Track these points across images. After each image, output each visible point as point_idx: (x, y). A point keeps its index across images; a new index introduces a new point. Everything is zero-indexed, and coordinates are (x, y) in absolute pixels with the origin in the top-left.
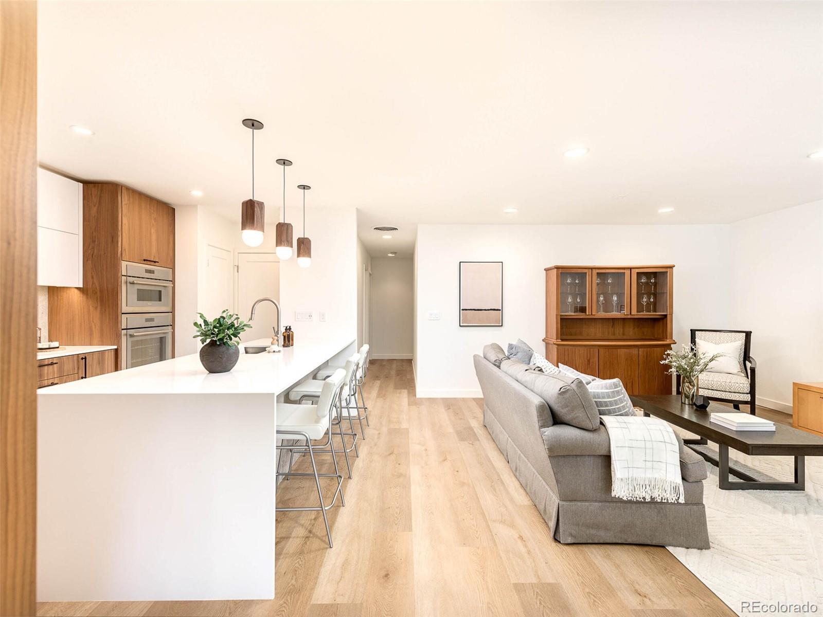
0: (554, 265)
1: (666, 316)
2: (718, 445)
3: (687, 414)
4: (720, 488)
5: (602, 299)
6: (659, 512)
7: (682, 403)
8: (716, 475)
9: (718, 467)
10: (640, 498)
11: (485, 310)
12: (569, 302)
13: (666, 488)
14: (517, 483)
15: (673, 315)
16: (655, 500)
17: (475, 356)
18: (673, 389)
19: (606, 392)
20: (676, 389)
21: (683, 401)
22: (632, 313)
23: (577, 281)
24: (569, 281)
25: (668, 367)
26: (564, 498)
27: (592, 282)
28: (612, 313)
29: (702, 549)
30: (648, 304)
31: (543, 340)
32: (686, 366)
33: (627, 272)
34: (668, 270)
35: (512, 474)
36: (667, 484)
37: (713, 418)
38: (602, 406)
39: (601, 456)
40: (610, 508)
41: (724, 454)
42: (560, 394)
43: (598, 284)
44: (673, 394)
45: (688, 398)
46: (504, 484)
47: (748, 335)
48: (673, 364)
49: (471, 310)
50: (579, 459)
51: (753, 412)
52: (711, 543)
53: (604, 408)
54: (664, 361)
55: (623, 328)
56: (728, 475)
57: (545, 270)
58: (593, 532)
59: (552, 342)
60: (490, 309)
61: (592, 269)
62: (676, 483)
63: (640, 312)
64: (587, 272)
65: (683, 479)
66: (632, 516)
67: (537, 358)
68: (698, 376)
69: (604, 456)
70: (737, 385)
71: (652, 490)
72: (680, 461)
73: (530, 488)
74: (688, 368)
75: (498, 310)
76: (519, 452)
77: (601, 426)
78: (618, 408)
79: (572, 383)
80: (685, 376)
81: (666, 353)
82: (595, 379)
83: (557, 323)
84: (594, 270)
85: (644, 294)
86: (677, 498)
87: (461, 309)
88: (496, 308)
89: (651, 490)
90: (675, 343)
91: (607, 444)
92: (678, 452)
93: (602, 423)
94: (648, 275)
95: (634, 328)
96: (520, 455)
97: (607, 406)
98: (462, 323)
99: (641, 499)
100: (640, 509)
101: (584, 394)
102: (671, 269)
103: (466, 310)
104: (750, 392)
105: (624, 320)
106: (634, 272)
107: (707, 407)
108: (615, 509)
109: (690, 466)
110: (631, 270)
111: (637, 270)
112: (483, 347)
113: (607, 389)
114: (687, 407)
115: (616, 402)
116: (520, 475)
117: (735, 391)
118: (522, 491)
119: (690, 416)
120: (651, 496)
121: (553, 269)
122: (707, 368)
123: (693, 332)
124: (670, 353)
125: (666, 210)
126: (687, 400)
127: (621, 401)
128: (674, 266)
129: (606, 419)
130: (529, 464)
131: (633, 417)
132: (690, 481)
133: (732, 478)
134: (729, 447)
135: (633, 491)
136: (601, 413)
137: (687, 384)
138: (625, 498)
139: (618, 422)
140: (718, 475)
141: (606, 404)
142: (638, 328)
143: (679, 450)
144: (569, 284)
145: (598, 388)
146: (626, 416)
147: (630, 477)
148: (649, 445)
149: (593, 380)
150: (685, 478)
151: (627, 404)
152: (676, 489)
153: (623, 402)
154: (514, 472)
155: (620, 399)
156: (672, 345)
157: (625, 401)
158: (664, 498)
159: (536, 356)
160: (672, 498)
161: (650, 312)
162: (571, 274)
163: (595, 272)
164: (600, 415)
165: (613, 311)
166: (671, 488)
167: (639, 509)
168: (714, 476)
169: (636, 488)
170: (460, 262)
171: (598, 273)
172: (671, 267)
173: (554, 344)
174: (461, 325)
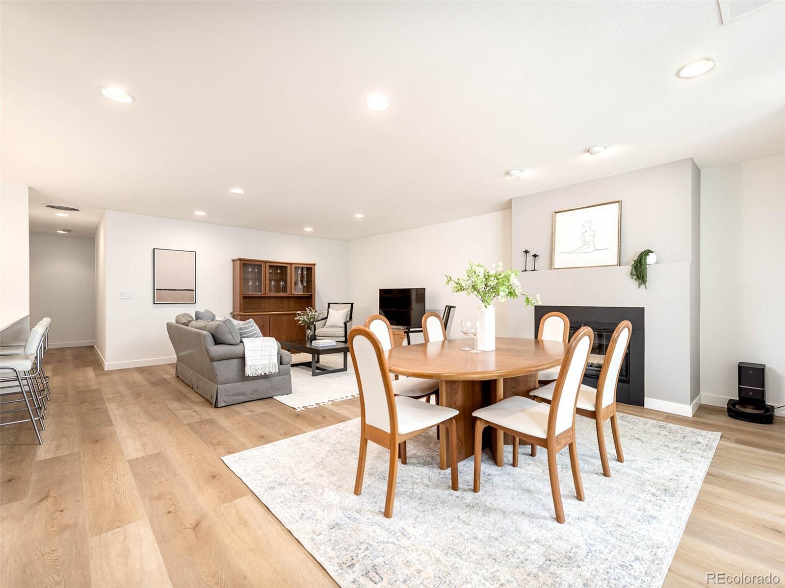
0: (238, 258)
1: (312, 295)
2: (313, 355)
4: (312, 376)
5: (273, 283)
6: (269, 379)
9: (311, 368)
10: (259, 374)
11: (179, 290)
12: (251, 285)
13: (271, 367)
14: (197, 395)
15: (316, 294)
17: (168, 323)
19: (245, 327)
22: (292, 293)
23: (255, 270)
24: (250, 270)
26: (220, 383)
27: (266, 272)
29: (288, 394)
31: (231, 314)
33: (289, 266)
34: (313, 266)
35: (195, 393)
36: (271, 364)
37: (313, 343)
39: (240, 357)
40: (245, 382)
41: (314, 359)
42: (217, 328)
43: (270, 273)
47: (352, 304)
49: (165, 290)
50: (228, 361)
53: (244, 335)
54: (297, 318)
55: (288, 303)
56: (316, 370)
57: (232, 260)
58: (237, 397)
59: (236, 314)
60: (184, 289)
61: (266, 262)
62: (275, 363)
63: (297, 292)
64: (262, 264)
66: (256, 386)
69: (242, 357)
70: (339, 332)
71: (266, 370)
72: (280, 355)
73: (205, 392)
75: (191, 290)
76: (199, 375)
77: (241, 343)
78: (252, 335)
79: (225, 321)
80: (308, 326)
83: (241, 299)
84: (267, 263)
86: (275, 370)
87: (155, 289)
88: (190, 289)
92: (277, 350)
93: (242, 341)
96: (199, 377)
97: (246, 334)
98: (157, 301)
101: (232, 328)
103: (160, 290)
104: (345, 335)
105: (287, 297)
106: (293, 266)
107: (315, 340)
108: (247, 382)
109: (284, 357)
110: (291, 265)
111: (295, 265)
113: (246, 325)
114: (307, 342)
115: (252, 332)
116: (200, 389)
117: (338, 336)
118: (200, 397)
120: (265, 373)
121: (238, 260)
123: (329, 304)
125: (308, 229)
128: (316, 264)
129: (244, 339)
130: (204, 378)
131: (259, 338)
132: (284, 364)
135: (256, 372)
137: (308, 330)
138: (252, 376)
139: (251, 341)
142: (297, 303)
144: (250, 272)
146: (256, 338)
147: (254, 365)
148: (263, 348)
150: (282, 363)
151: (257, 332)
152: (274, 367)
153: (255, 332)
154: (196, 390)
155: (254, 330)
158: (270, 373)
160: (273, 371)
161: (304, 292)
162: (251, 265)
163: (268, 265)
164: (241, 338)
165: (280, 292)
169: (257, 370)
170: (154, 249)
171: (270, 266)
172: (314, 265)
173: (238, 315)
174: (155, 302)
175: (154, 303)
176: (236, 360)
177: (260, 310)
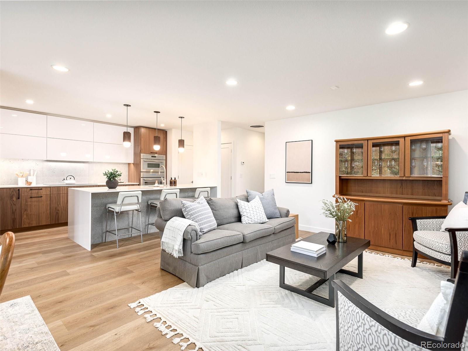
11: (301, 172)
49: (292, 172)
60: (303, 172)
64: (363, 143)
103: (289, 172)
106: (408, 140)
111: (409, 137)
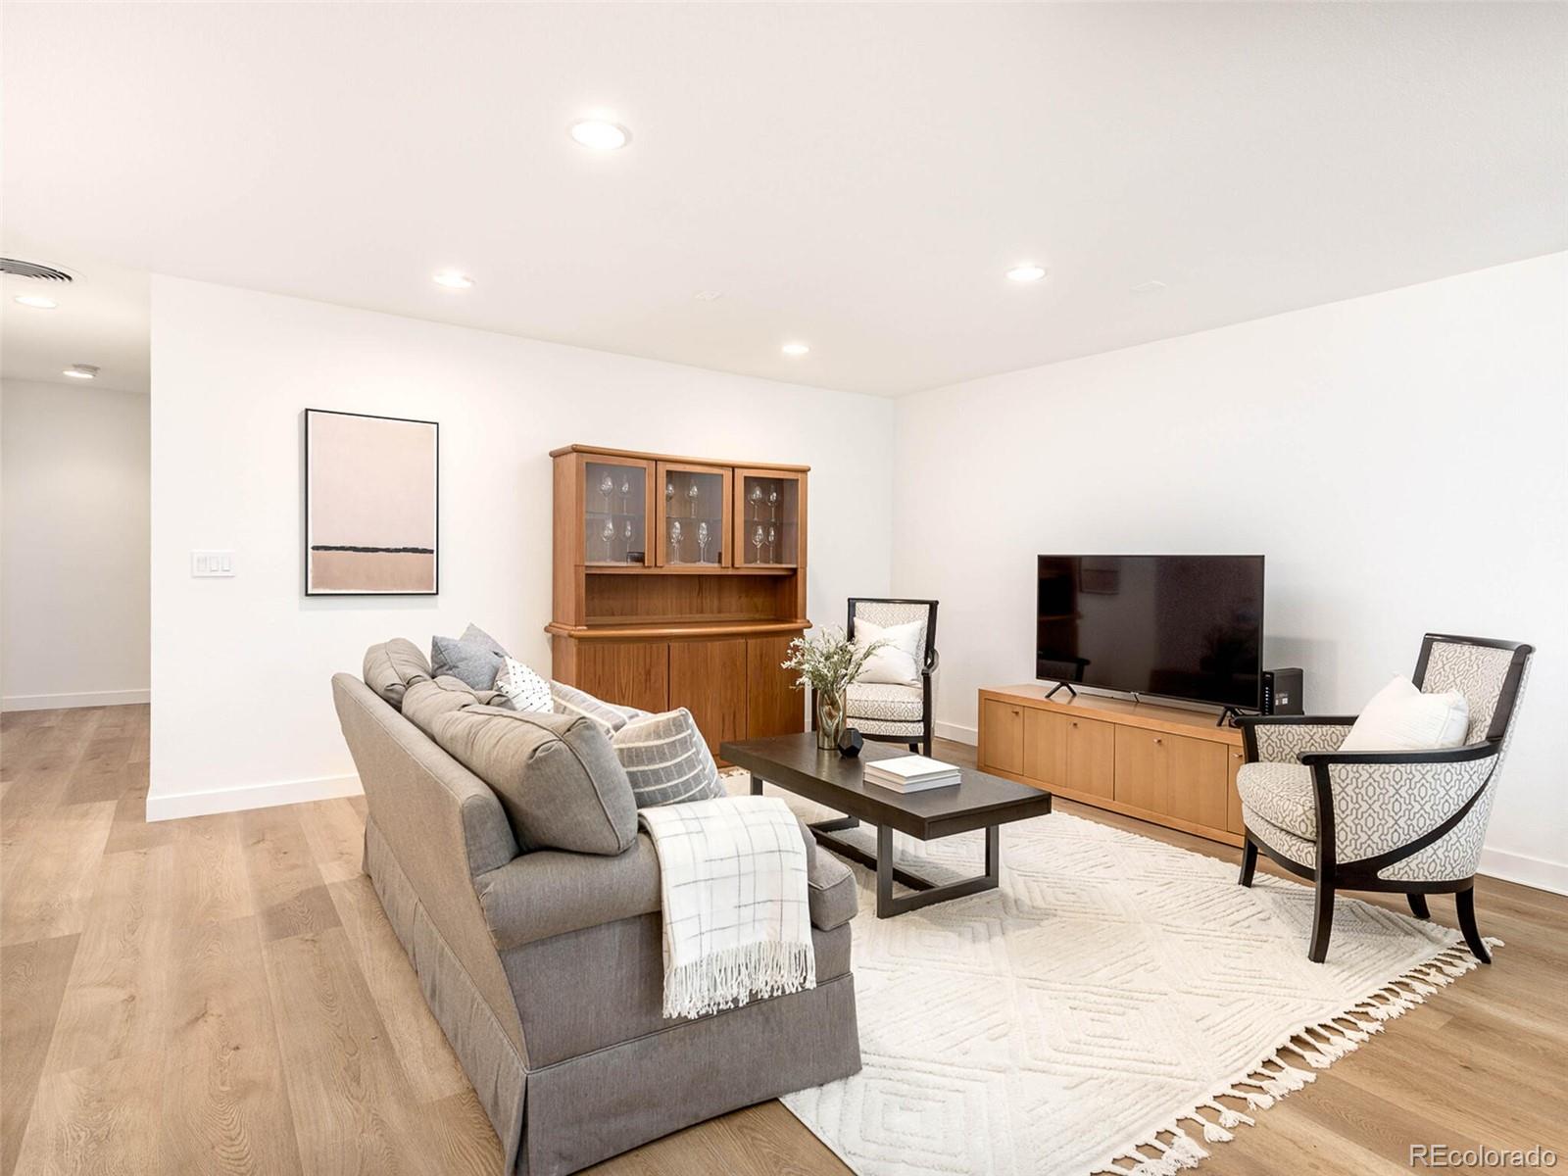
0: (570, 444)
1: (794, 571)
2: (876, 828)
3: (827, 771)
4: (878, 916)
5: (676, 530)
6: (767, 1020)
7: (819, 748)
8: (873, 890)
9: (876, 870)
10: (727, 1003)
12: (608, 537)
13: (781, 962)
14: (432, 1035)
15: (808, 569)
16: (759, 997)
17: (336, 681)
18: (806, 720)
19: (657, 746)
20: (810, 720)
21: (821, 745)
22: (736, 565)
23: (625, 488)
24: (606, 487)
25: (796, 673)
26: (540, 1059)
27: (659, 493)
28: (698, 564)
29: (847, 1076)
30: (765, 547)
31: (546, 630)
32: (826, 671)
33: (728, 474)
34: (799, 476)
35: (422, 1010)
36: (783, 950)
37: (868, 774)
38: (647, 784)
39: (640, 916)
40: (661, 1049)
41: (885, 842)
42: (529, 767)
43: (669, 498)
44: (806, 731)
45: (828, 737)
46: (392, 1048)
47: (933, 606)
48: (803, 667)
50: (582, 939)
51: (927, 753)
52: (862, 1056)
53: (653, 788)
54: (788, 663)
55: (720, 599)
56: (891, 884)
57: (551, 454)
58: (616, 1123)
59: (565, 633)
61: (656, 460)
62: (801, 945)
63: (750, 563)
65: (815, 926)
66: (709, 1050)
67: (511, 671)
68: (845, 690)
69: (647, 914)
70: (904, 706)
71: (753, 976)
72: (809, 885)
73: (463, 1045)
74: (829, 675)
76: (441, 941)
77: (643, 837)
78: (683, 783)
79: (569, 730)
80: (827, 693)
81: (792, 644)
82: (637, 715)
83: (577, 586)
84: (660, 465)
85: (757, 524)
86: (802, 981)
89: (750, 976)
90: (810, 627)
91: (652, 885)
92: (806, 869)
93: (643, 829)
94: (767, 484)
95: (740, 597)
96: (443, 949)
97: (658, 781)
98: (314, 587)
99: (730, 1003)
100: (729, 1024)
101: (598, 759)
102: (803, 475)
104: (924, 716)
105: (720, 578)
107: (858, 751)
108: (671, 1046)
109: (827, 895)
110: (733, 471)
112: (366, 650)
113: (659, 737)
114: (826, 753)
115: (680, 769)
116: (441, 1009)
117: (900, 718)
118: (444, 1056)
119: (830, 775)
120: (751, 990)
121: (570, 452)
122: (859, 671)
123: (852, 604)
124: (798, 644)
125: (795, 349)
126: (826, 739)
127: (691, 763)
128: (809, 470)
129: (652, 815)
130: (463, 976)
131: (717, 800)
132: (827, 929)
133: (899, 892)
134: (894, 830)
135: (712, 990)
136: (643, 802)
137: (827, 708)
138: (693, 1015)
139: (682, 820)
140: (876, 888)
141: (657, 776)
142: (747, 596)
143: (808, 862)
144: (606, 493)
145: (639, 738)
146: (702, 799)
147: (705, 955)
148: (746, 865)
149: (631, 717)
150: (819, 923)
151: (704, 769)
152: (799, 957)
153: (694, 767)
154: (428, 999)
155: (689, 760)
156: (805, 630)
157: (700, 762)
158: (776, 987)
159: (510, 668)
160: (790, 982)
161: (769, 563)
162: (611, 469)
163: (663, 468)
164: (639, 807)
165: (699, 561)
166: (790, 958)
167: (725, 1026)
168: (869, 892)
169: (718, 981)
170: (307, 410)
171: (669, 473)
172: (805, 471)
173: (571, 636)
174: (309, 592)
175: (307, 595)
176: (618, 930)
177: (634, 619)
